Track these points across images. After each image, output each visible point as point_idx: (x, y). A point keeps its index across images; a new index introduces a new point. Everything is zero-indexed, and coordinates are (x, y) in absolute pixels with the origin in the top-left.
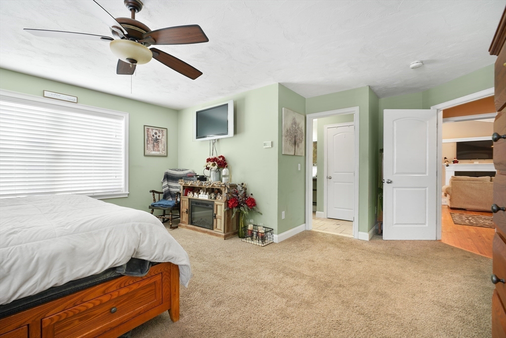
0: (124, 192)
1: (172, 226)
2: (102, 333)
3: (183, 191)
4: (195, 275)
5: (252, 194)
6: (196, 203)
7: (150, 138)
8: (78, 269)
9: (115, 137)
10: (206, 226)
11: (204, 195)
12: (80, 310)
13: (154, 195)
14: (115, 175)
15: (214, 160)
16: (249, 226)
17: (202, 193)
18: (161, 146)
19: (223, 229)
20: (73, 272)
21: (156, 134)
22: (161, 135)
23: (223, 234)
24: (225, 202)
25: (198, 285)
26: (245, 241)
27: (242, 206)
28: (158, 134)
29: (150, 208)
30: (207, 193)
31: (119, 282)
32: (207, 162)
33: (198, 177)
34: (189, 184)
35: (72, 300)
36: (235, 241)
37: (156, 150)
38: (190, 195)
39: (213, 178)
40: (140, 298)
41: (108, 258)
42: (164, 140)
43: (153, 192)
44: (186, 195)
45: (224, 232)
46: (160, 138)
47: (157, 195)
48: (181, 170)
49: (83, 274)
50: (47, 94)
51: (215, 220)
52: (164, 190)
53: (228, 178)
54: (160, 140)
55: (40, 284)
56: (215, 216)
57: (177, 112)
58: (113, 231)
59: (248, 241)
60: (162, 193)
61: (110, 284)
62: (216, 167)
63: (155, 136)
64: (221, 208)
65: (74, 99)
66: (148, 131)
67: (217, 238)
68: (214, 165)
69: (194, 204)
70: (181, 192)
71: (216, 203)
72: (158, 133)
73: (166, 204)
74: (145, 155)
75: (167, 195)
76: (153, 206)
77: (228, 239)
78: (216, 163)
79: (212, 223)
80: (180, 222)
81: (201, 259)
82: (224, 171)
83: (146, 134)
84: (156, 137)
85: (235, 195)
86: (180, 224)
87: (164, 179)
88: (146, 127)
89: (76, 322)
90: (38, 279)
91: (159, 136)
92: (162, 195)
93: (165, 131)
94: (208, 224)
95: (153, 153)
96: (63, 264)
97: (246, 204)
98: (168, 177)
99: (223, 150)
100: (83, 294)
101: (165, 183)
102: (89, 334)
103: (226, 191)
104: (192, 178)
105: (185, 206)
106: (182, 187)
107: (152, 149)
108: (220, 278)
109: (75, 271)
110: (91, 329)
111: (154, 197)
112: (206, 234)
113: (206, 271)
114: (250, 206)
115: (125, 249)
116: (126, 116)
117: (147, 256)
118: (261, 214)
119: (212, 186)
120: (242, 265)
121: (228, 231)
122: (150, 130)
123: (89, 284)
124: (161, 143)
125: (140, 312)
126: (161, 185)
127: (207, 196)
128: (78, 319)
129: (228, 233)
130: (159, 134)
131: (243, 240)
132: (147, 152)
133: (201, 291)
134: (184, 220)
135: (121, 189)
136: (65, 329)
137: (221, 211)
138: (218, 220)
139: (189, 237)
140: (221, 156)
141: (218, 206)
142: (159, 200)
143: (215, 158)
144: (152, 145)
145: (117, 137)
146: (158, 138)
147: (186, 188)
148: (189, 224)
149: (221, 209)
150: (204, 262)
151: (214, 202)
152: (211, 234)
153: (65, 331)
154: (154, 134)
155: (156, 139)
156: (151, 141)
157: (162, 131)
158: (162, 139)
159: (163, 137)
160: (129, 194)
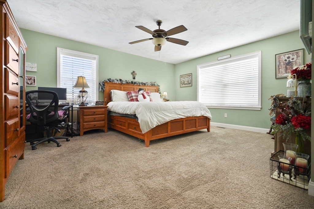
0: (258, 107)
7: (282, 64)
12: (131, 123)
14: (253, 94)
21: (289, 58)
22: (295, 57)
37: (288, 72)
42: (300, 61)
54: (294, 63)
61: (134, 120)
63: (288, 60)
65: (229, 56)
66: (279, 58)
72: (291, 56)
74: (276, 78)
88: (277, 56)
91: (293, 59)
93: (300, 52)
95: (286, 75)
107: (284, 72)
116: (259, 54)
122: (282, 57)
125: (139, 134)
130: (293, 57)
132: (279, 76)
135: (256, 104)
144: (285, 69)
145: (254, 70)
146: (292, 61)
154: (286, 59)
155: (290, 62)
156: (283, 66)
157: (297, 53)
158: (297, 61)
159: (299, 58)
160: (261, 108)
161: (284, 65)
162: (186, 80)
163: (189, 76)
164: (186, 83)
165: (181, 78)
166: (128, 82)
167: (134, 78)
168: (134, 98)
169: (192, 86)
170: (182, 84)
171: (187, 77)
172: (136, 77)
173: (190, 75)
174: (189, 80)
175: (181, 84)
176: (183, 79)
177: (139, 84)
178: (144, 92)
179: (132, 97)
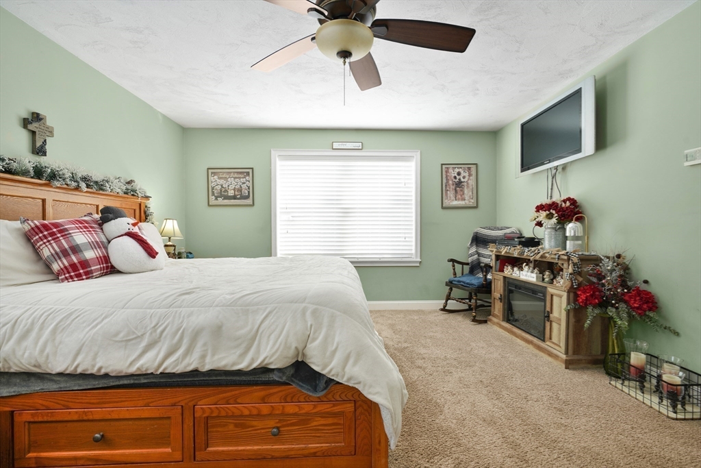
0: (414, 260)
1: (476, 318)
2: (260, 457)
3: (496, 263)
4: (466, 421)
5: (646, 282)
6: (516, 286)
7: (451, 182)
8: (220, 356)
9: (403, 185)
10: (532, 332)
11: (529, 274)
12: (233, 413)
13: (454, 266)
14: (404, 235)
15: (553, 206)
16: (633, 355)
17: (526, 269)
18: (467, 192)
19: (563, 344)
20: (214, 359)
21: (459, 174)
22: (467, 174)
23: (564, 357)
24: (569, 292)
25: (459, 445)
26: (619, 386)
27: (613, 306)
28: (463, 174)
29: (447, 285)
30: (536, 271)
31: (284, 393)
32: (538, 211)
33: (523, 240)
34: (504, 251)
35: (224, 395)
36: (591, 379)
37: (459, 200)
38: (509, 271)
39: (550, 241)
40: (318, 430)
41: (258, 352)
42: (472, 182)
43: (453, 261)
44: (502, 270)
45: (567, 353)
46: (466, 180)
47: (458, 267)
48: (499, 229)
49: (225, 366)
50: (336, 145)
51: (548, 324)
52: (470, 260)
53: (580, 242)
54: (465, 184)
55: (182, 362)
56: (549, 317)
57: (493, 135)
58: (275, 312)
59: (626, 390)
60: (467, 264)
61: (272, 391)
62: (554, 220)
63: (458, 177)
64: (561, 303)
65: (359, 145)
66: (447, 172)
67: (550, 359)
68: (550, 216)
69: (513, 287)
70: (493, 263)
71: (551, 290)
72: (462, 172)
73: (468, 281)
74: (443, 208)
75: (475, 267)
76: (451, 282)
77: (574, 369)
78: (554, 212)
79: (542, 328)
80: (490, 315)
81: (494, 393)
82: (571, 228)
83: (444, 176)
84: (460, 179)
85: (595, 280)
86: (490, 317)
87: (471, 243)
88: (444, 166)
89: (231, 427)
90: (180, 355)
91: (464, 177)
92: (467, 268)
93: (473, 168)
94: (537, 328)
95: (455, 203)
96: (205, 344)
97: (626, 302)
98: (479, 240)
99: (573, 186)
100: (237, 392)
101: (473, 250)
102: (244, 450)
103: (570, 270)
104: (511, 242)
105: (498, 290)
106: (494, 257)
107: (453, 198)
108: (511, 452)
109: (216, 357)
110: (248, 445)
111: (454, 269)
112: (531, 347)
113: (491, 422)
114: (637, 308)
115: (281, 344)
116: (417, 155)
117: (318, 366)
118: (677, 334)
119: (542, 257)
120: (583, 444)
121: (575, 353)
122: (451, 170)
123: (249, 381)
124: (468, 187)
125: (315, 453)
126: (467, 253)
127: (534, 275)
128: (233, 423)
129: (576, 357)
130: (465, 174)
131: (613, 383)
132: (446, 203)
133: (457, 461)
134: (496, 312)
135: (412, 254)
136: (219, 429)
137: (560, 307)
138: (555, 325)
139: (497, 343)
140: (569, 199)
141: (555, 298)
142: (462, 274)
143: (554, 203)
144: (454, 192)
145: (407, 186)
146: (462, 180)
147: (501, 258)
148: (503, 321)
149: (560, 306)
150: (496, 402)
151: (546, 287)
152: (539, 348)
153: (218, 431)
154: (456, 175)
155: (460, 182)
156: (452, 187)
157: (469, 168)
158: (469, 181)
159: (471, 178)
160: (420, 262)
161: (453, 185)
162: (232, 185)
163: (241, 176)
164: (231, 193)
165: (211, 178)
166: (14, 166)
167: (40, 151)
168: (90, 254)
169: (253, 204)
170: (216, 198)
171: (235, 178)
172: (47, 147)
173: (247, 172)
174: (244, 186)
175: (213, 194)
176: (221, 182)
177: (74, 184)
178: (134, 225)
179: (76, 249)
